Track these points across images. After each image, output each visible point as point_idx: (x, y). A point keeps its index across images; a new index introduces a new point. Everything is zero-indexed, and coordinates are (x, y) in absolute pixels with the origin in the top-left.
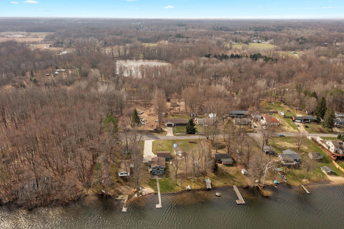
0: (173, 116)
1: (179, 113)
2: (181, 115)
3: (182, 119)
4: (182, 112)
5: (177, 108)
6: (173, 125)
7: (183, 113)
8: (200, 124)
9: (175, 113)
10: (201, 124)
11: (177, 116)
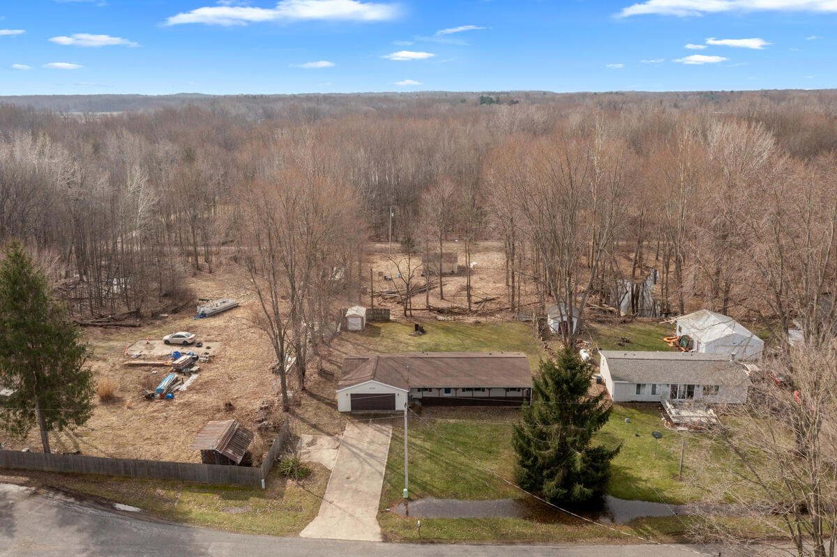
0: (419, 330)
1: (463, 312)
2: (478, 323)
3: (485, 352)
4: (485, 308)
5: (453, 285)
6: (401, 403)
7: (492, 313)
8: (632, 395)
9: (441, 311)
10: (646, 395)
11: (447, 330)
